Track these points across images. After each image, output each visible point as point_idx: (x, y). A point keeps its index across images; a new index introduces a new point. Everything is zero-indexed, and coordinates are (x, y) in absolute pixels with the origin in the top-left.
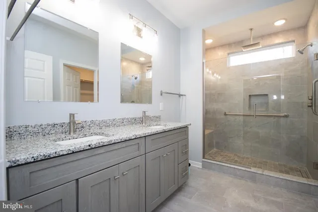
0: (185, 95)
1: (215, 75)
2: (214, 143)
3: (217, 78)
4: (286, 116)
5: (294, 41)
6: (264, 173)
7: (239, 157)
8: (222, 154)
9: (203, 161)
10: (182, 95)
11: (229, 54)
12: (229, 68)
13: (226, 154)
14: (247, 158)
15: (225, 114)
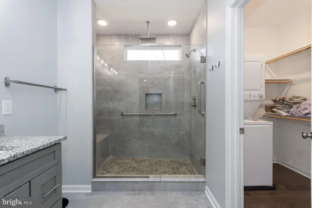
0: (65, 90)
1: (112, 69)
2: (110, 150)
3: (114, 74)
4: (175, 115)
5: (180, 46)
6: (162, 180)
7: (136, 161)
8: (119, 161)
9: (93, 182)
10: (61, 89)
11: (126, 46)
12: (126, 62)
13: (123, 161)
14: (144, 161)
15: (122, 115)
